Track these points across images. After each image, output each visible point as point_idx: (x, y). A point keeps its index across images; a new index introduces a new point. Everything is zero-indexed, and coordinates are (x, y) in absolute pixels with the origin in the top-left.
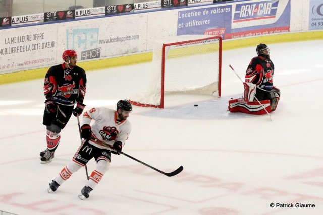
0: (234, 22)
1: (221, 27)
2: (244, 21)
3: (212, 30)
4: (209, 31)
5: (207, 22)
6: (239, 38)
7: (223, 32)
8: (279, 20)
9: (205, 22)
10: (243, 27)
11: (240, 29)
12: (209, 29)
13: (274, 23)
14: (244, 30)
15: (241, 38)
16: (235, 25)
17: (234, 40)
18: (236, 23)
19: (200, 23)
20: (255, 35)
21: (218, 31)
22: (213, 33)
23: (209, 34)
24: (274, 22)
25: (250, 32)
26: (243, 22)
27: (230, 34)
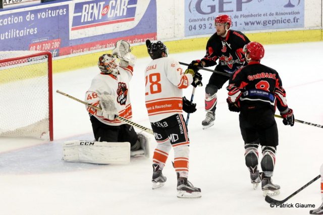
0: (73, 29)
1: (54, 38)
2: (88, 27)
3: (41, 43)
4: (36, 44)
5: (33, 31)
6: (82, 53)
7: (56, 44)
8: (140, 24)
9: (29, 32)
10: (87, 36)
11: (82, 39)
12: (36, 41)
13: (131, 29)
14: (88, 41)
15: (85, 53)
16: (75, 35)
17: (75, 56)
18: (75, 32)
19: (22, 33)
20: (106, 47)
21: (49, 44)
22: (42, 46)
23: (36, 49)
24: (132, 27)
25: (97, 43)
26: (86, 30)
27: (67, 48)
